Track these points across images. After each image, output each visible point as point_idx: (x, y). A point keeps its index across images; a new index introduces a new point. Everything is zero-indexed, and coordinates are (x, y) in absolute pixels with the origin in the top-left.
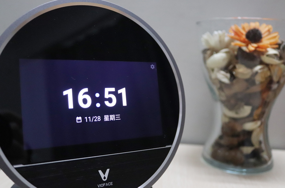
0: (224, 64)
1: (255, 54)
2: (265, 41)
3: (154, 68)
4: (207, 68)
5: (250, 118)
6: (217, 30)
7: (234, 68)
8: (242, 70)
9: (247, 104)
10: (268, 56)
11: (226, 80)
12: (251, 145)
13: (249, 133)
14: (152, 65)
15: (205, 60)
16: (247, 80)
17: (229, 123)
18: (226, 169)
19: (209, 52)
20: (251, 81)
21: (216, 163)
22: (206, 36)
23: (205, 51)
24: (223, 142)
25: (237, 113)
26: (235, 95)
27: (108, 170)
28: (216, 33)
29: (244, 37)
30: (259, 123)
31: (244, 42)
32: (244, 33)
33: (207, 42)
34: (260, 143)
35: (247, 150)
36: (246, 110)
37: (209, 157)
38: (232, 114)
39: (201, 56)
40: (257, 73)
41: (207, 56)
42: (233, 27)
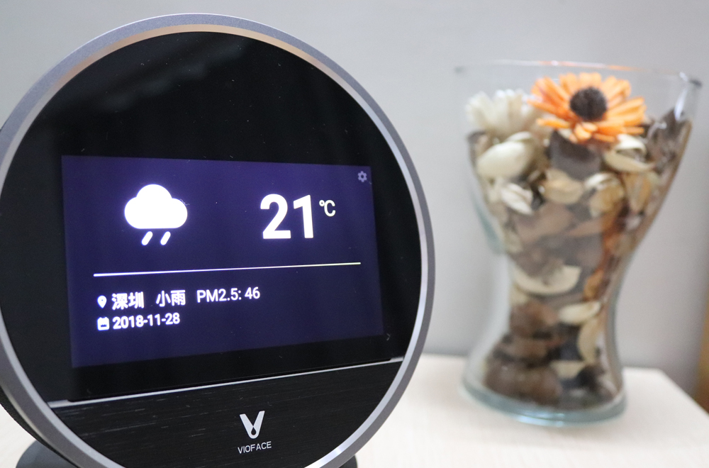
0: (518, 168)
1: (592, 148)
2: (614, 119)
3: (365, 179)
4: (479, 177)
5: (577, 295)
6: (504, 88)
7: (543, 177)
8: (559, 184)
9: (571, 262)
10: (619, 152)
11: (523, 207)
12: (578, 357)
13: (574, 330)
14: (362, 173)
15: (474, 157)
16: (571, 208)
17: (528, 305)
18: (519, 413)
19: (484, 140)
20: (579, 210)
22: (476, 102)
23: (474, 137)
24: (512, 350)
25: (546, 283)
26: (542, 242)
27: (261, 414)
28: (500, 94)
29: (566, 106)
30: (596, 306)
31: (566, 118)
32: (567, 97)
33: (479, 114)
34: (598, 352)
35: (568, 369)
36: (568, 277)
37: (478, 385)
38: (535, 286)
39: (464, 148)
40: (593, 191)
41: (479, 147)
42: (542, 82)
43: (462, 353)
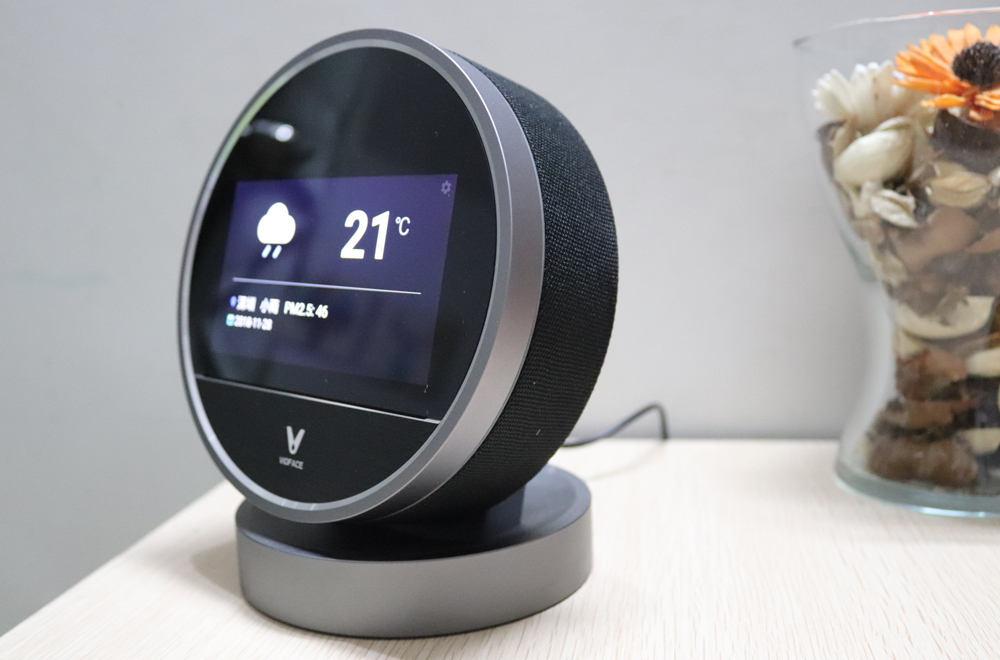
0: (892, 166)
4: (839, 186)
6: (865, 63)
7: (929, 174)
8: (952, 182)
9: (978, 291)
11: (902, 219)
15: (829, 159)
16: (972, 212)
17: (919, 355)
19: (841, 132)
20: (984, 215)
22: (826, 83)
23: (826, 131)
24: (902, 419)
25: (945, 322)
26: (933, 266)
28: (860, 68)
32: (949, 57)
33: (833, 100)
35: (985, 439)
36: (976, 311)
37: (860, 470)
38: (931, 328)
39: (815, 148)
41: (834, 144)
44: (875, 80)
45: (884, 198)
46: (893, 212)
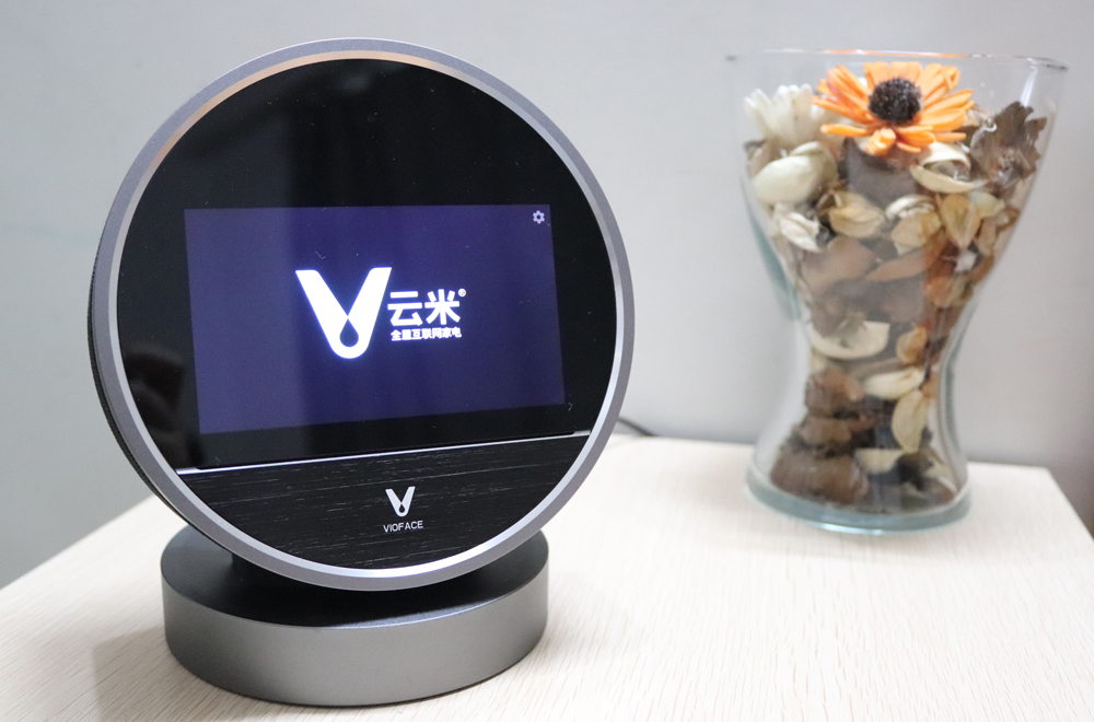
0: (804, 190)
1: (893, 162)
2: (928, 121)
3: (542, 219)
5: (886, 359)
6: (787, 85)
7: (831, 203)
8: (855, 211)
9: (877, 315)
10: (927, 166)
11: (808, 243)
12: (895, 445)
13: (889, 406)
14: (538, 213)
16: (868, 243)
17: (825, 373)
19: (760, 153)
20: (880, 246)
21: (788, 497)
22: (752, 102)
23: (752, 145)
24: (806, 434)
25: (844, 344)
26: (835, 289)
28: (783, 90)
29: (864, 105)
30: (918, 376)
31: (861, 121)
32: (866, 88)
33: (759, 119)
34: (926, 435)
35: (880, 460)
36: (874, 336)
38: (831, 348)
40: (897, 219)
42: (834, 74)
43: (749, 440)
44: (794, 102)
45: (793, 221)
46: (799, 235)
